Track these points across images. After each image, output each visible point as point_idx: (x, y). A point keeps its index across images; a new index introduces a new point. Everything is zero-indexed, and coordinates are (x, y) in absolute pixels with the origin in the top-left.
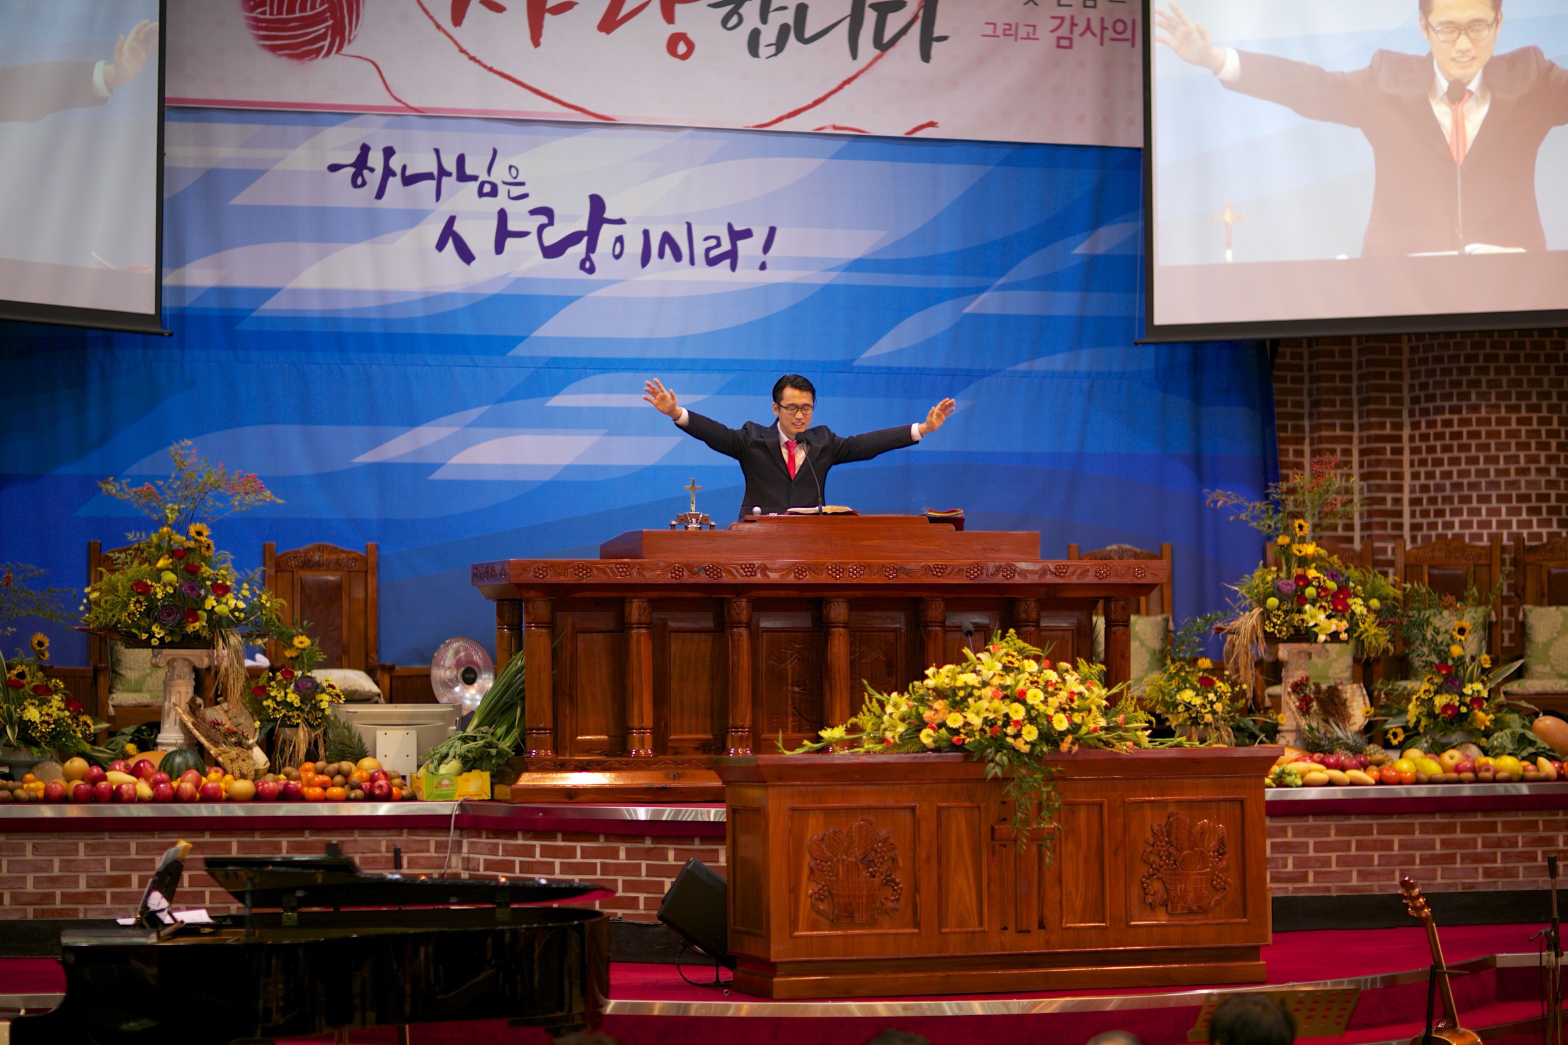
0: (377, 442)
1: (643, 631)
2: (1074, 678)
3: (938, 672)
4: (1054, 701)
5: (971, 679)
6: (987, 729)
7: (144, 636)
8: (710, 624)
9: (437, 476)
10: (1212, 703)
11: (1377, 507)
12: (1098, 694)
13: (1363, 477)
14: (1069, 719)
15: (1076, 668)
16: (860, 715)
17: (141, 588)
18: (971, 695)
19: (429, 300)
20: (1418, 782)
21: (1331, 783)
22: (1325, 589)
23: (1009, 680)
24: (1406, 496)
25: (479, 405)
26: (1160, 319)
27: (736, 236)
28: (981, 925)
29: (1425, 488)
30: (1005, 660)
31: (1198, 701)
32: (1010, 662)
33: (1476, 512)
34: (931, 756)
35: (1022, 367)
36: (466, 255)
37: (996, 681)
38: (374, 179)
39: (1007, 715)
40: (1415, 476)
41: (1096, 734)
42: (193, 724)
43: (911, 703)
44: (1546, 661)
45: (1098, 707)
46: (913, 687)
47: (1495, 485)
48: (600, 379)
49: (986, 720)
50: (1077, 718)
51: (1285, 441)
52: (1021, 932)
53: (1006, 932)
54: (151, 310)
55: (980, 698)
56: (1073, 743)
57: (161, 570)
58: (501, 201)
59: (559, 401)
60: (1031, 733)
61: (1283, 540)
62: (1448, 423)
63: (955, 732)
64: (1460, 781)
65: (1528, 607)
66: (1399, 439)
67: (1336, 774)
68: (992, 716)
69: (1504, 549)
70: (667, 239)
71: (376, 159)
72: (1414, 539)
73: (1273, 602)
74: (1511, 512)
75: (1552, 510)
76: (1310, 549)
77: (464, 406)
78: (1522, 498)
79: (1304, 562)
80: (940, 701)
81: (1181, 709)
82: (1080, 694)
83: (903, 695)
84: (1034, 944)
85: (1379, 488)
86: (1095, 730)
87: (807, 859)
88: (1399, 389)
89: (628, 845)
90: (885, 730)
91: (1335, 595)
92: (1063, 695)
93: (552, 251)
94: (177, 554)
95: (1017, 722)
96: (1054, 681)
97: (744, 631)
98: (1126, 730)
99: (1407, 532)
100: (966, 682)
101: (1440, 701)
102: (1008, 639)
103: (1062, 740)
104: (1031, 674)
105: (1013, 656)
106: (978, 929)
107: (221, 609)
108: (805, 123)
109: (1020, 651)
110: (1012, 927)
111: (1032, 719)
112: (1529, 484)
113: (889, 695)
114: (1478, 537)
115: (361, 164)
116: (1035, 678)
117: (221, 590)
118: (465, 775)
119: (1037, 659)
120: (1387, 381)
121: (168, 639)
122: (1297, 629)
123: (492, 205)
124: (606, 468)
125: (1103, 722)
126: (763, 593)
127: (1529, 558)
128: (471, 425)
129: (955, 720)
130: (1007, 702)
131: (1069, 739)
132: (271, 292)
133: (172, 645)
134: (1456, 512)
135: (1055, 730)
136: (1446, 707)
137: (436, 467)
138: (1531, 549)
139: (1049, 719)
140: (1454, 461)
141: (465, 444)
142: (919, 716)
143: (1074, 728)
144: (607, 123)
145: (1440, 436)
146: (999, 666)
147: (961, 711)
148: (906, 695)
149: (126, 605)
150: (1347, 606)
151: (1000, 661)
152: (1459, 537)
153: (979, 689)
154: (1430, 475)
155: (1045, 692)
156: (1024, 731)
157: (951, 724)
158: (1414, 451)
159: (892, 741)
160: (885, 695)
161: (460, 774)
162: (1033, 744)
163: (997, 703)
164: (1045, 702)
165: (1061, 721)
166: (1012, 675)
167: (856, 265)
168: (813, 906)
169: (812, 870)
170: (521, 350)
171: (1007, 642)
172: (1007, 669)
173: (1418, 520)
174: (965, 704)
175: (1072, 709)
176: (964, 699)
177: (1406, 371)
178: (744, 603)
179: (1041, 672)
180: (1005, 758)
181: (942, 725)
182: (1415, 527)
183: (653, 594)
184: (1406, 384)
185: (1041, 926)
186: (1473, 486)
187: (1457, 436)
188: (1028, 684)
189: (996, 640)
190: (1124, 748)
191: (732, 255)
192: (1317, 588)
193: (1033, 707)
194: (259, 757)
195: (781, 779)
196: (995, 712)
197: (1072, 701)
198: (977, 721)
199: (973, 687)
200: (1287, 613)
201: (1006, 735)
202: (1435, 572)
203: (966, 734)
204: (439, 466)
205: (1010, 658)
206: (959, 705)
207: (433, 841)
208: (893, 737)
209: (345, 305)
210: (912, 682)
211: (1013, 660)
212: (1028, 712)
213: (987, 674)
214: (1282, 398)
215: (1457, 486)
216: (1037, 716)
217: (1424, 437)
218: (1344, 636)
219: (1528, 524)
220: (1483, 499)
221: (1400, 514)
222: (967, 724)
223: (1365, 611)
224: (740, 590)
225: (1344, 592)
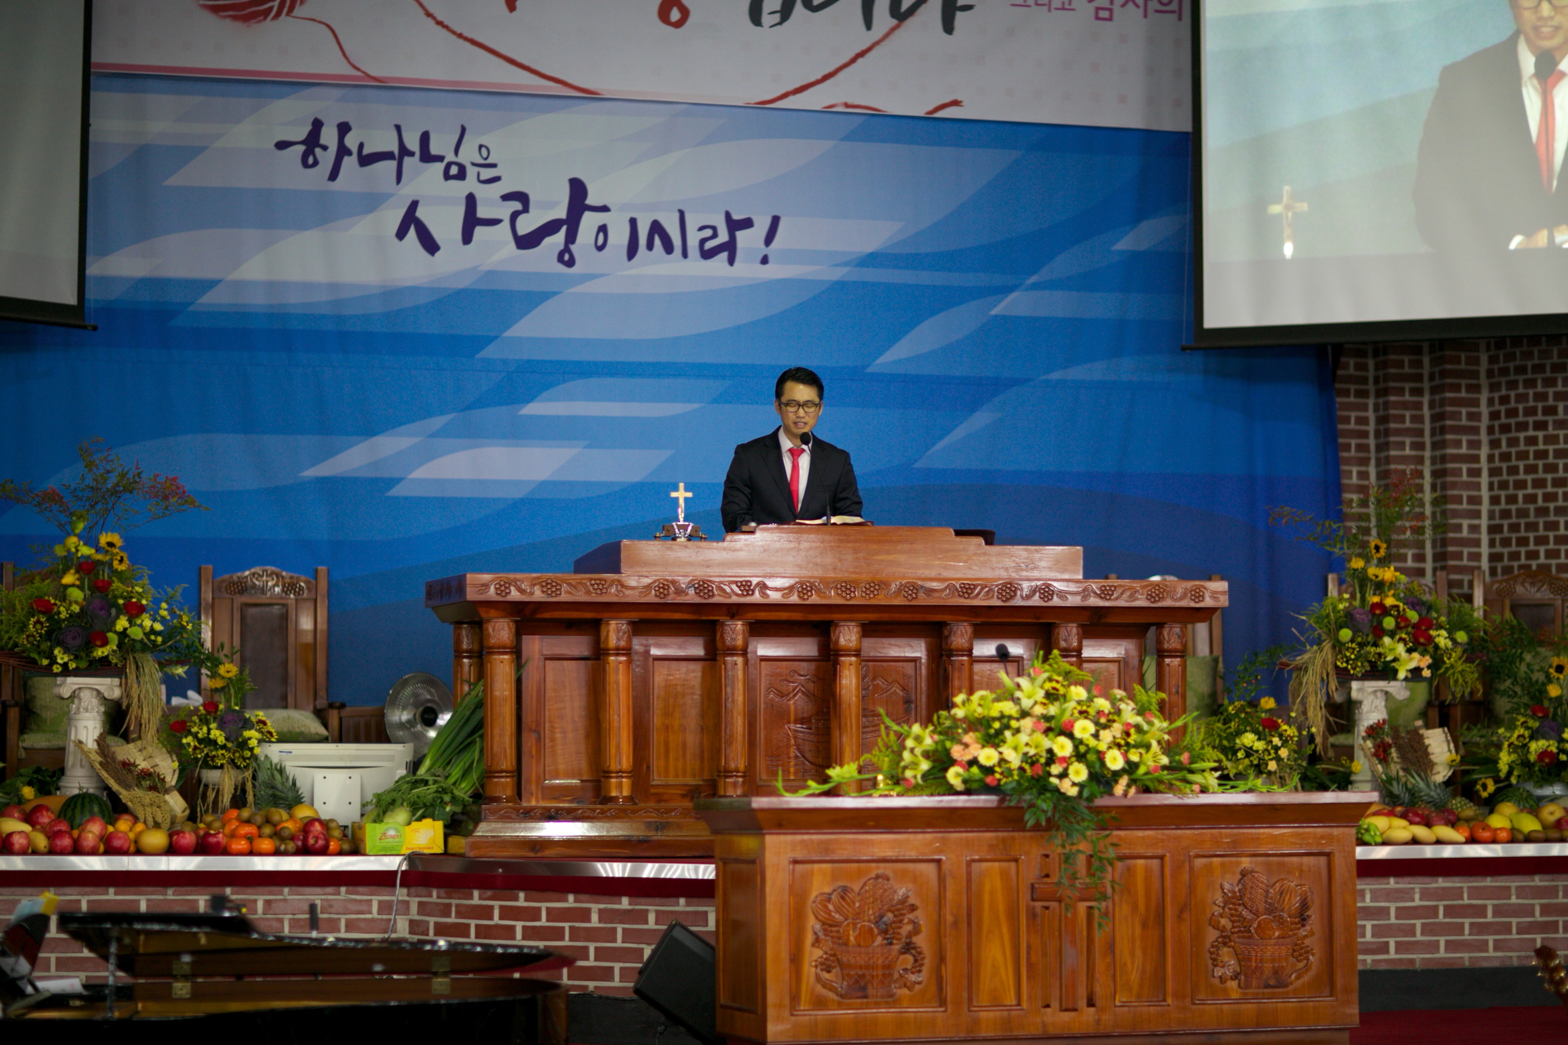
0: (330, 453)
1: (622, 658)
2: (1130, 708)
3: (968, 700)
4: (1106, 736)
5: (1007, 707)
6: (1027, 767)
7: (45, 662)
8: (700, 651)
9: (395, 492)
10: (1277, 749)
11: (1451, 535)
12: (1159, 727)
13: (1436, 502)
14: (1125, 755)
15: (1131, 697)
16: (875, 752)
17: (42, 607)
18: (1008, 727)
19: (389, 293)
20: (1515, 840)
21: (1415, 841)
22: (1405, 619)
23: (1053, 710)
24: (1484, 522)
25: (442, 413)
26: (1211, 321)
27: (735, 225)
29: (1506, 514)
30: (1048, 686)
31: (1260, 745)
32: (1054, 688)
34: (960, 801)
35: (1056, 376)
36: (430, 245)
37: (1039, 710)
38: (327, 159)
39: (1050, 751)
40: (1495, 500)
41: (1157, 774)
42: (101, 764)
43: (936, 737)
45: (1159, 742)
46: (939, 718)
48: (580, 385)
49: (1025, 757)
50: (1134, 757)
51: (1349, 461)
52: (1066, 1010)
53: (1048, 1010)
54: (71, 299)
55: (1018, 731)
56: (1129, 786)
57: (66, 587)
58: (470, 184)
59: (533, 409)
60: (1079, 773)
61: (1357, 563)
62: (1532, 441)
63: (988, 771)
66: (1476, 459)
67: (1421, 831)
68: (1032, 752)
70: (656, 228)
71: (328, 136)
72: (1493, 571)
73: (1346, 634)
76: (1387, 573)
77: (426, 413)
79: (1380, 588)
80: (971, 734)
81: (1240, 755)
82: (1138, 728)
83: (926, 727)
85: (1454, 514)
86: (1156, 769)
87: (812, 922)
88: (1476, 403)
89: (602, 905)
90: (905, 768)
91: (1416, 626)
92: (1117, 729)
93: (528, 242)
94: (86, 567)
95: (1064, 760)
96: (1106, 712)
97: (738, 660)
98: (1192, 772)
99: (1485, 563)
100: (1001, 712)
101: (1536, 747)
102: (1051, 661)
103: (1117, 782)
104: (1079, 702)
105: (1057, 682)
107: (136, 633)
108: (813, 100)
109: (1067, 674)
110: (1055, 1004)
111: (1080, 757)
113: (910, 727)
115: (312, 141)
116: (1085, 708)
117: (134, 611)
118: (415, 825)
119: (1086, 684)
120: (1463, 394)
121: (72, 665)
122: (1373, 665)
123: (460, 189)
124: (587, 484)
125: (1165, 760)
126: (763, 615)
128: (433, 435)
129: (988, 756)
130: (1051, 735)
131: (1124, 781)
132: (209, 285)
133: (77, 673)
134: (1541, 541)
135: (1108, 769)
136: (1543, 754)
137: (394, 482)
139: (1101, 755)
140: (1539, 483)
141: (427, 456)
142: (947, 752)
143: (1131, 767)
144: (590, 95)
145: (1522, 456)
146: (1042, 693)
147: (996, 746)
148: (931, 728)
149: (23, 627)
150: (1430, 639)
151: (1042, 687)
152: (1545, 568)
153: (1018, 719)
154: (1512, 499)
155: (1097, 723)
156: (1071, 770)
157: (983, 760)
158: (1493, 472)
159: (913, 781)
160: (906, 727)
161: (409, 824)
162: (1082, 786)
163: (1039, 737)
164: (1096, 736)
165: (1115, 759)
166: (1057, 704)
167: (871, 260)
168: (818, 976)
169: (817, 935)
170: (491, 352)
171: (1050, 665)
172: (1051, 696)
173: (1498, 549)
174: (1001, 737)
175: (1127, 744)
176: (999, 733)
177: (1484, 381)
178: (739, 625)
179: (1090, 700)
180: (1048, 803)
181: (974, 762)
182: (1495, 557)
183: (635, 616)
184: (1484, 397)
185: (1091, 1003)
186: (1561, 511)
187: (1541, 455)
188: (1076, 714)
189: (1037, 662)
191: (730, 247)
192: (1396, 618)
193: (1081, 742)
194: (177, 803)
195: (780, 825)
196: (1036, 747)
197: (1128, 734)
198: (1014, 760)
199: (1010, 717)
200: (1361, 645)
201: (1049, 774)
203: (1002, 774)
204: (398, 481)
205: (1054, 684)
206: (993, 739)
207: (375, 900)
208: (915, 777)
209: (293, 299)
210: (937, 711)
211: (1058, 686)
212: (1076, 747)
213: (1026, 702)
214: (1345, 413)
215: (1542, 512)
216: (1087, 752)
217: (1505, 457)
218: (1427, 673)
221: (1477, 543)
222: (1002, 761)
223: (1449, 644)
224: (735, 610)
225: (1426, 622)
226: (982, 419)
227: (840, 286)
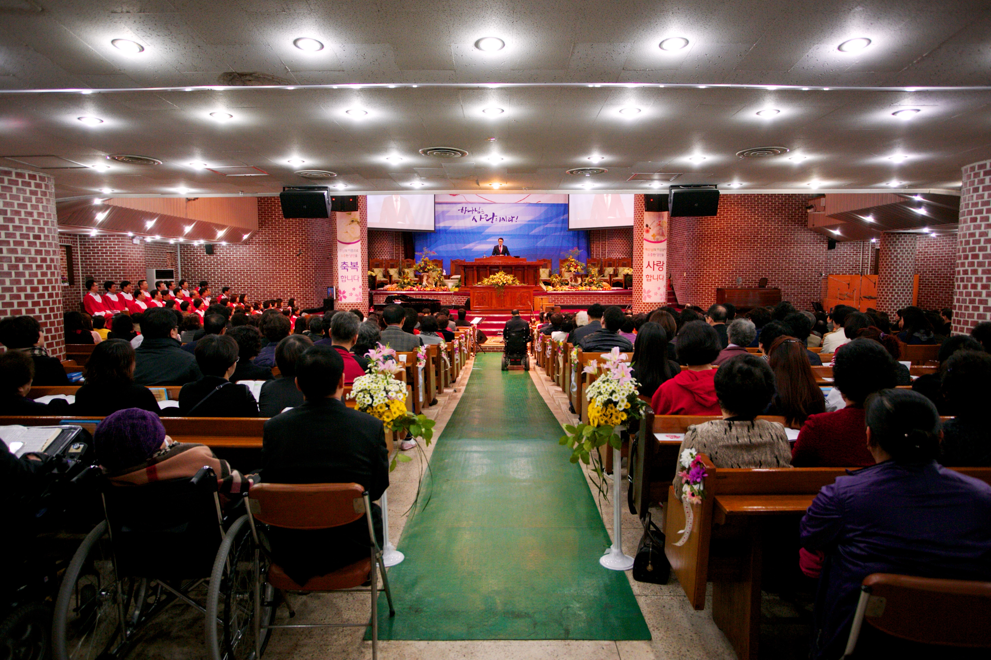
0: (465, 246)
1: (476, 270)
2: (510, 277)
4: (505, 280)
11: (602, 253)
12: (512, 278)
13: (602, 249)
16: (483, 281)
17: (420, 265)
19: (471, 227)
21: (570, 291)
23: (500, 277)
24: (606, 252)
25: (478, 241)
26: (570, 228)
27: (512, 218)
34: (489, 286)
36: (476, 221)
38: (464, 211)
40: (607, 249)
48: (494, 237)
49: (496, 282)
51: (592, 244)
54: (433, 229)
56: (507, 285)
57: (422, 263)
58: (481, 214)
59: (488, 240)
60: (501, 283)
61: (569, 259)
64: (588, 291)
70: (503, 218)
71: (464, 209)
72: (607, 258)
73: (567, 267)
76: (573, 260)
77: (476, 241)
79: (572, 262)
80: (492, 279)
84: (503, 308)
92: (507, 279)
93: (487, 220)
94: (424, 261)
96: (506, 277)
106: (496, 306)
107: (429, 268)
108: (522, 202)
109: (503, 273)
115: (462, 210)
117: (429, 266)
118: (456, 288)
119: (505, 274)
123: (480, 214)
125: (512, 282)
129: (492, 282)
132: (450, 227)
133: (424, 272)
134: (612, 254)
135: (505, 283)
138: (619, 259)
140: (612, 247)
141: (475, 246)
142: (488, 281)
144: (495, 203)
145: (610, 243)
152: (612, 258)
154: (609, 249)
162: (501, 285)
167: (529, 221)
170: (483, 234)
173: (608, 255)
175: (508, 281)
180: (498, 286)
183: (478, 266)
187: (612, 243)
189: (500, 272)
190: (514, 285)
191: (512, 220)
194: (434, 286)
195: (473, 288)
196: (498, 281)
199: (496, 278)
201: (498, 283)
202: (609, 262)
206: (494, 280)
207: (450, 296)
209: (460, 228)
212: (502, 281)
215: (612, 250)
217: (608, 243)
218: (576, 271)
220: (614, 252)
224: (487, 266)
225: (577, 265)
226: (543, 240)
227: (525, 225)
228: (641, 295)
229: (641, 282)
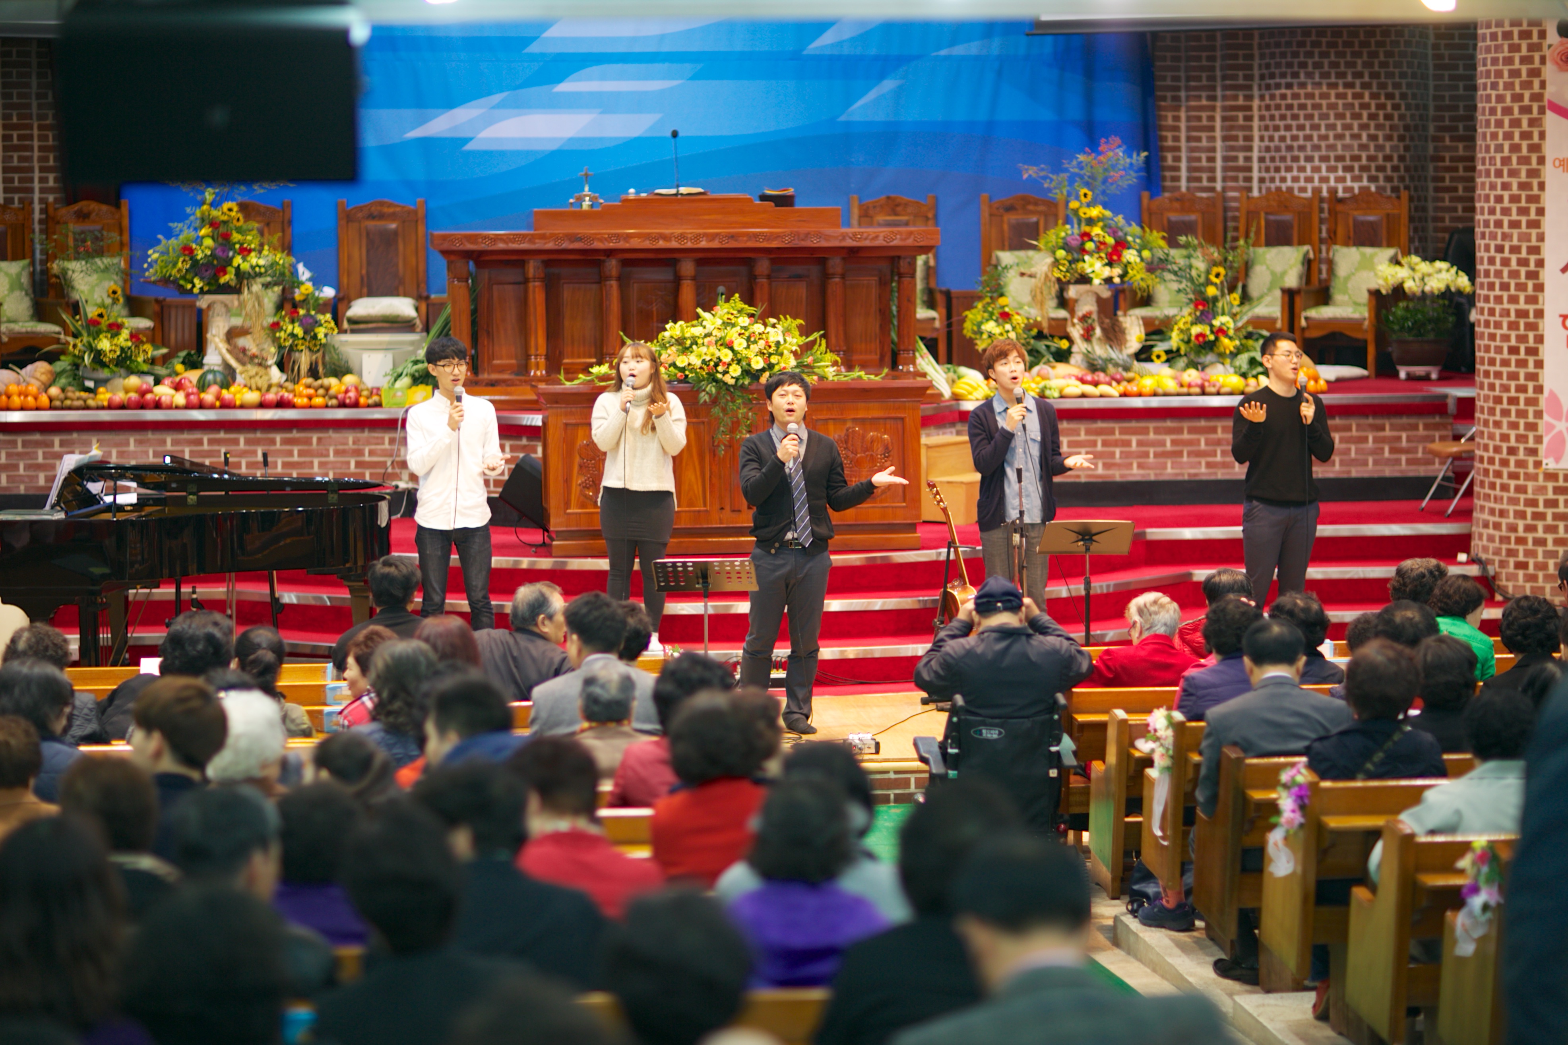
0: (423, 121)
1: (537, 284)
2: (777, 330)
3: (673, 326)
4: (754, 348)
5: (697, 331)
6: (704, 367)
7: (189, 286)
9: (469, 147)
10: (1008, 332)
11: (1231, 164)
12: (795, 341)
13: (1225, 139)
14: (766, 360)
15: (781, 322)
17: (188, 250)
18: (696, 343)
20: (1155, 394)
21: (1083, 396)
22: (1104, 243)
23: (724, 332)
24: (1255, 154)
25: (501, 91)
28: (705, 505)
29: (1268, 149)
30: (725, 317)
31: (997, 330)
32: (729, 319)
33: (1302, 169)
35: (943, 52)
37: (716, 333)
39: (719, 358)
40: (1262, 139)
42: (227, 350)
44: (1345, 291)
45: (791, 352)
46: (659, 337)
47: (1317, 148)
48: (596, 69)
49: (704, 362)
50: (773, 360)
51: (1166, 109)
52: (734, 511)
53: (724, 511)
55: (702, 345)
57: (203, 237)
59: (564, 87)
60: (736, 371)
61: (1074, 204)
62: (1283, 97)
63: (683, 370)
64: (1189, 394)
65: (1337, 247)
66: (1250, 108)
67: (1089, 389)
68: (708, 358)
69: (1322, 200)
72: (1260, 189)
73: (1061, 253)
74: (1331, 169)
75: (1363, 169)
76: (1095, 212)
77: (489, 93)
78: (1340, 158)
79: (1091, 222)
80: (674, 347)
81: (985, 336)
85: (1232, 149)
87: (577, 460)
88: (1250, 67)
89: (512, 442)
91: (1112, 248)
92: (763, 343)
94: (214, 224)
95: (726, 363)
96: (758, 332)
97: (614, 283)
99: (1255, 184)
100: (693, 334)
101: (1196, 330)
102: (732, 301)
103: (759, 375)
104: (742, 327)
105: (732, 314)
106: (702, 509)
107: (245, 266)
109: (739, 310)
110: (728, 508)
111: (737, 361)
112: (1345, 147)
114: (1303, 190)
116: (744, 331)
117: (245, 252)
118: (414, 388)
119: (751, 316)
120: (1241, 61)
121: (206, 289)
122: (1081, 275)
124: (601, 139)
126: (628, 256)
127: (1340, 207)
128: (494, 107)
129: (682, 361)
130: (721, 348)
133: (209, 292)
134: (1289, 169)
135: (755, 368)
136: (1199, 336)
137: (467, 140)
138: (1341, 201)
139: (750, 360)
140: (1288, 128)
141: (490, 122)
143: (770, 367)
145: (1278, 107)
146: (720, 322)
147: (688, 354)
149: (175, 264)
150: (1122, 256)
151: (721, 318)
152: (1290, 190)
153: (702, 338)
154: (1271, 139)
155: (750, 341)
156: (731, 369)
157: (680, 364)
158: (1262, 118)
161: (410, 387)
162: (737, 379)
163: (713, 349)
164: (748, 347)
165: (759, 362)
166: (728, 328)
168: (581, 491)
169: (581, 467)
170: (534, 48)
171: (730, 303)
172: (726, 324)
173: (1264, 174)
174: (690, 349)
175: (768, 353)
176: (691, 346)
177: (1256, 52)
178: (614, 262)
179: (751, 326)
180: (714, 390)
181: (674, 365)
182: (1262, 180)
183: (545, 257)
184: (1256, 63)
186: (1302, 148)
187: (1290, 107)
188: (738, 335)
189: (721, 302)
192: (1097, 242)
193: (738, 352)
194: (276, 373)
195: (557, 403)
196: (711, 355)
197: (770, 347)
198: (697, 362)
199: (698, 337)
200: (1070, 262)
201: (717, 372)
202: (1272, 217)
203: (689, 371)
204: (471, 139)
206: (686, 351)
207: (387, 437)
211: (732, 317)
212: (734, 355)
213: (710, 327)
214: (1162, 73)
215: (1290, 148)
216: (741, 358)
217: (1268, 107)
218: (1116, 280)
219: (1342, 180)
220: (1309, 159)
221: (1250, 169)
222: (690, 364)
223: (1138, 260)
224: (610, 253)
225: (1121, 245)
226: (889, 85)
228: (1532, 427)
229: (1532, 352)
